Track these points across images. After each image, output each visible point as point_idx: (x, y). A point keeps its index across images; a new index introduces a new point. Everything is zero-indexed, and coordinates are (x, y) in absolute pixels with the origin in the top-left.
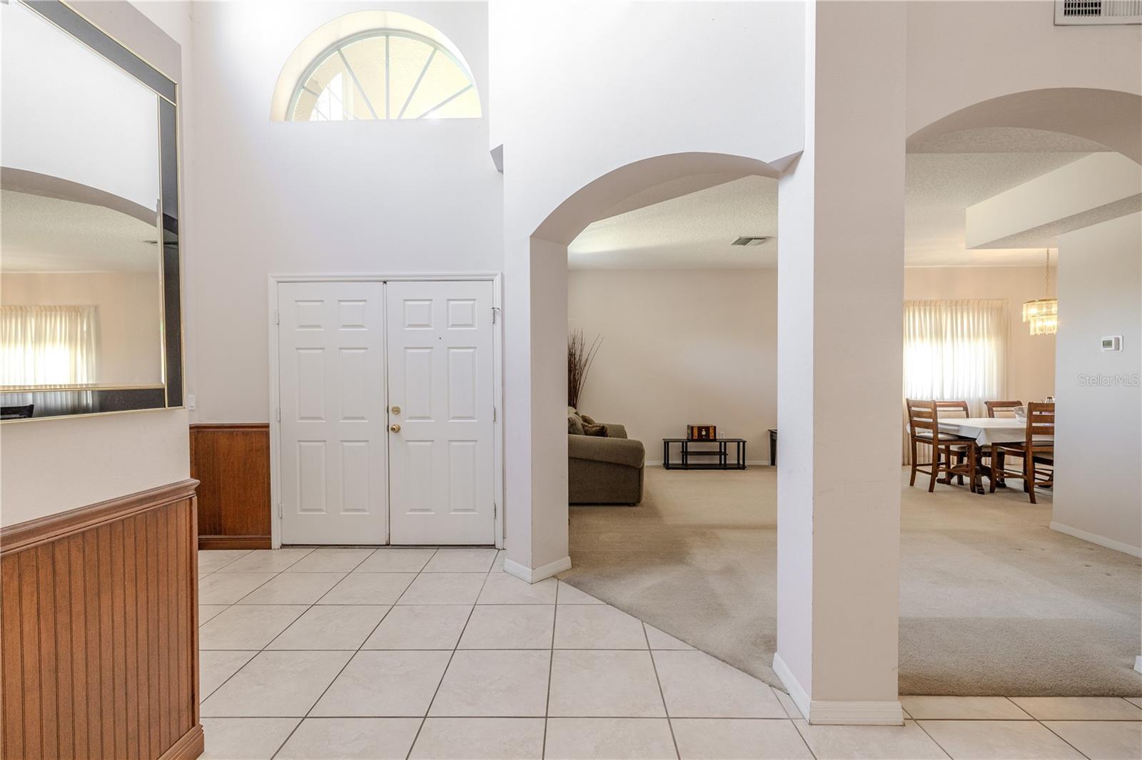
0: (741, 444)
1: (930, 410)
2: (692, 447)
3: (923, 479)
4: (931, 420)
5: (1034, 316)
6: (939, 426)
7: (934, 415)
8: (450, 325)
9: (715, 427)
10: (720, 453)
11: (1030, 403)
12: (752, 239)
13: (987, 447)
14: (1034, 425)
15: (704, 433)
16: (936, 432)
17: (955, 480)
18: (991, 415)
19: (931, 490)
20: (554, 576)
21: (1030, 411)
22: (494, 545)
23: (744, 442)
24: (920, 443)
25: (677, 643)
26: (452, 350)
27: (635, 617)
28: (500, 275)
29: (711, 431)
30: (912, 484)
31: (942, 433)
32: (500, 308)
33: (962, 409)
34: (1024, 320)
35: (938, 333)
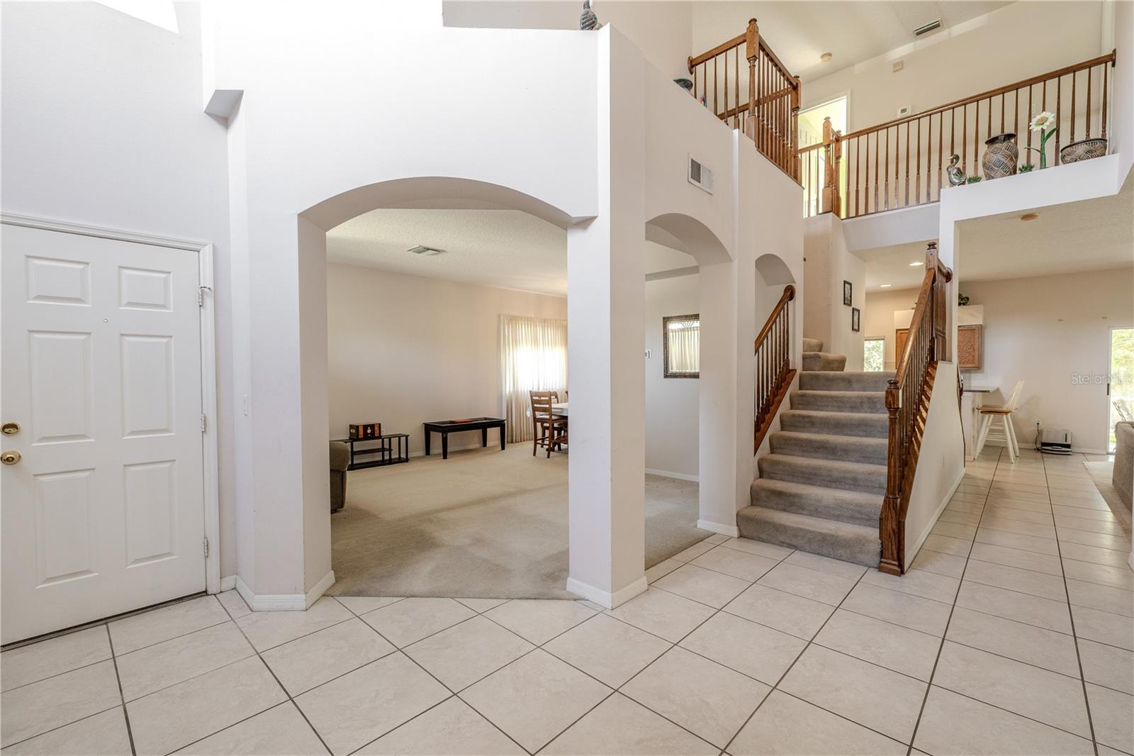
0: (403, 439)
1: (547, 398)
2: (358, 446)
3: (542, 451)
4: (547, 406)
6: (553, 410)
7: (549, 402)
8: (124, 302)
9: (380, 424)
10: (383, 450)
12: (429, 249)
15: (369, 431)
16: (551, 415)
17: (556, 448)
19: (548, 457)
20: (324, 595)
22: (206, 592)
23: (407, 437)
24: (539, 423)
25: (495, 602)
26: (128, 339)
27: (443, 597)
28: (211, 245)
29: (376, 428)
30: (534, 455)
31: (555, 415)
32: (212, 288)
35: (535, 341)
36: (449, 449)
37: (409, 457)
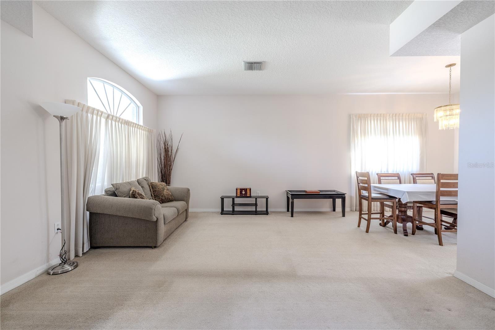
2: (238, 201)
5: (441, 117)
9: (250, 189)
11: (438, 174)
13: (410, 202)
14: (441, 189)
15: (244, 192)
16: (370, 193)
18: (415, 182)
19: (367, 231)
21: (439, 180)
23: (268, 198)
24: (363, 200)
29: (248, 191)
30: (359, 226)
33: (397, 178)
34: (435, 120)
36: (295, 210)
37: (269, 210)
